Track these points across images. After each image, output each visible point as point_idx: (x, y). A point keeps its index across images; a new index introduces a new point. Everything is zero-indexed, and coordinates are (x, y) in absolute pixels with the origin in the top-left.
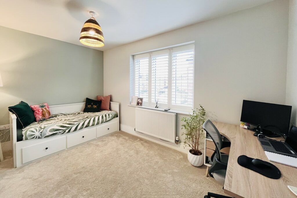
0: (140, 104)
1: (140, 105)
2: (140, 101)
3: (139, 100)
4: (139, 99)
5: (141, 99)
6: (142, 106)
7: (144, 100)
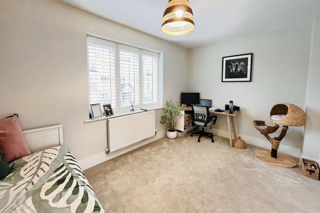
0: (110, 113)
1: (110, 115)
2: (108, 109)
3: (106, 108)
4: (105, 106)
5: (108, 106)
6: (113, 115)
7: (113, 107)
